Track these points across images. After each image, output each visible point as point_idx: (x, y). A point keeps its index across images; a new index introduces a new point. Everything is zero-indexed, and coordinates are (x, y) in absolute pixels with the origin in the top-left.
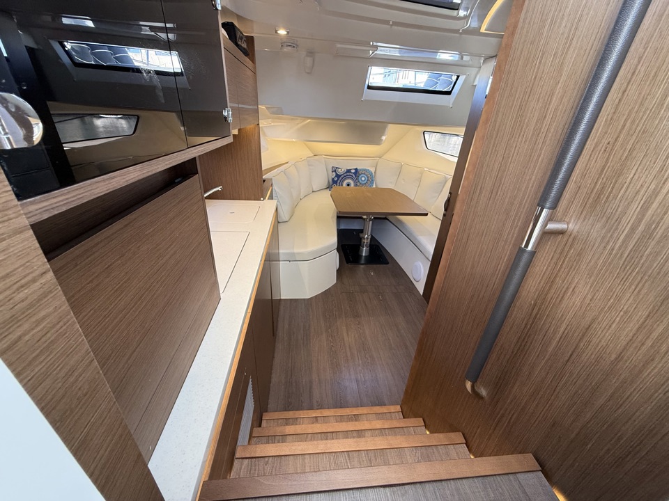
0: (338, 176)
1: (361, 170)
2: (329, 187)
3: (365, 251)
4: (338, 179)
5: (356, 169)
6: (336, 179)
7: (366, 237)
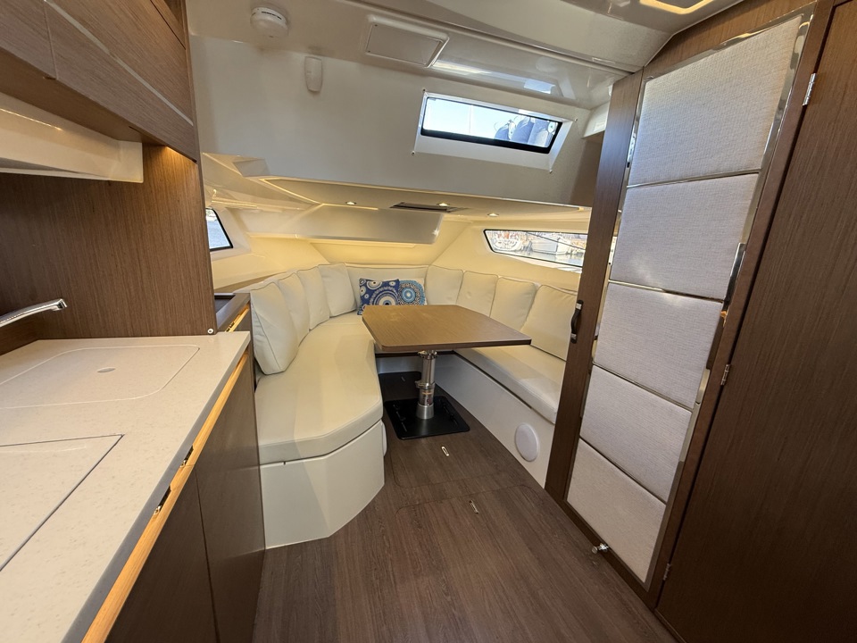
0: (370, 292)
1: (404, 282)
2: (357, 310)
3: (426, 411)
4: (370, 297)
5: (397, 281)
6: (367, 296)
7: (427, 386)
